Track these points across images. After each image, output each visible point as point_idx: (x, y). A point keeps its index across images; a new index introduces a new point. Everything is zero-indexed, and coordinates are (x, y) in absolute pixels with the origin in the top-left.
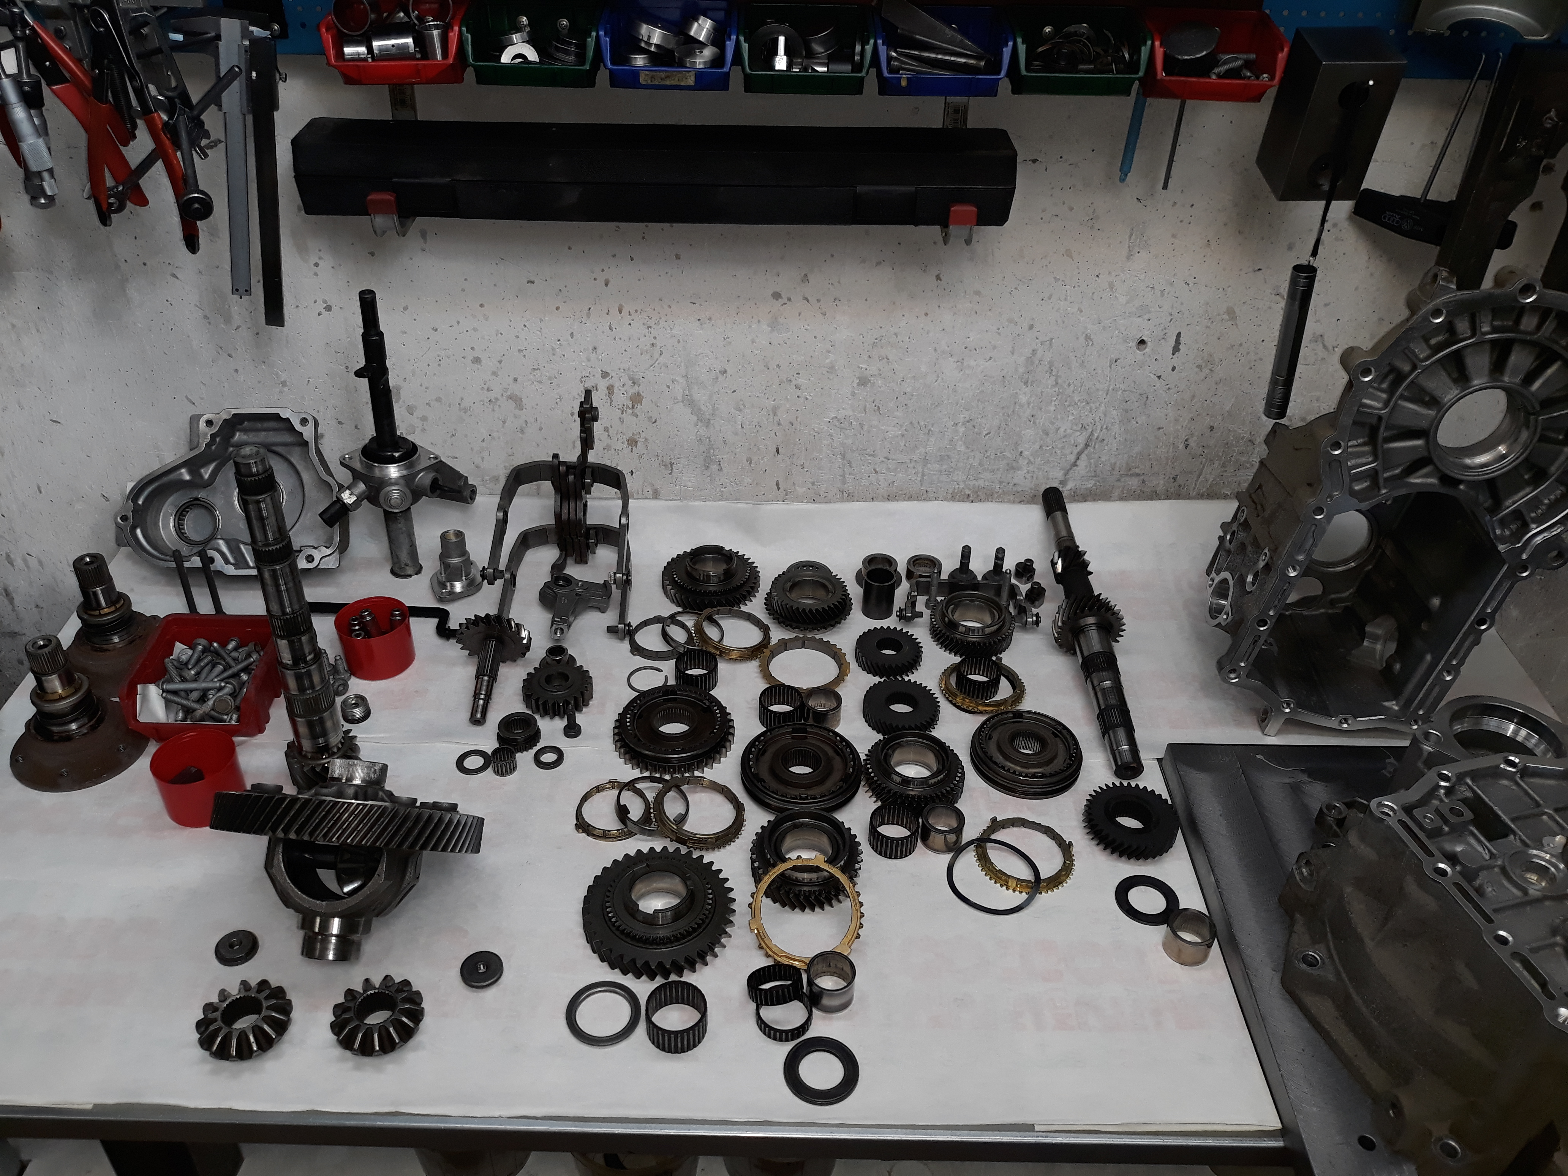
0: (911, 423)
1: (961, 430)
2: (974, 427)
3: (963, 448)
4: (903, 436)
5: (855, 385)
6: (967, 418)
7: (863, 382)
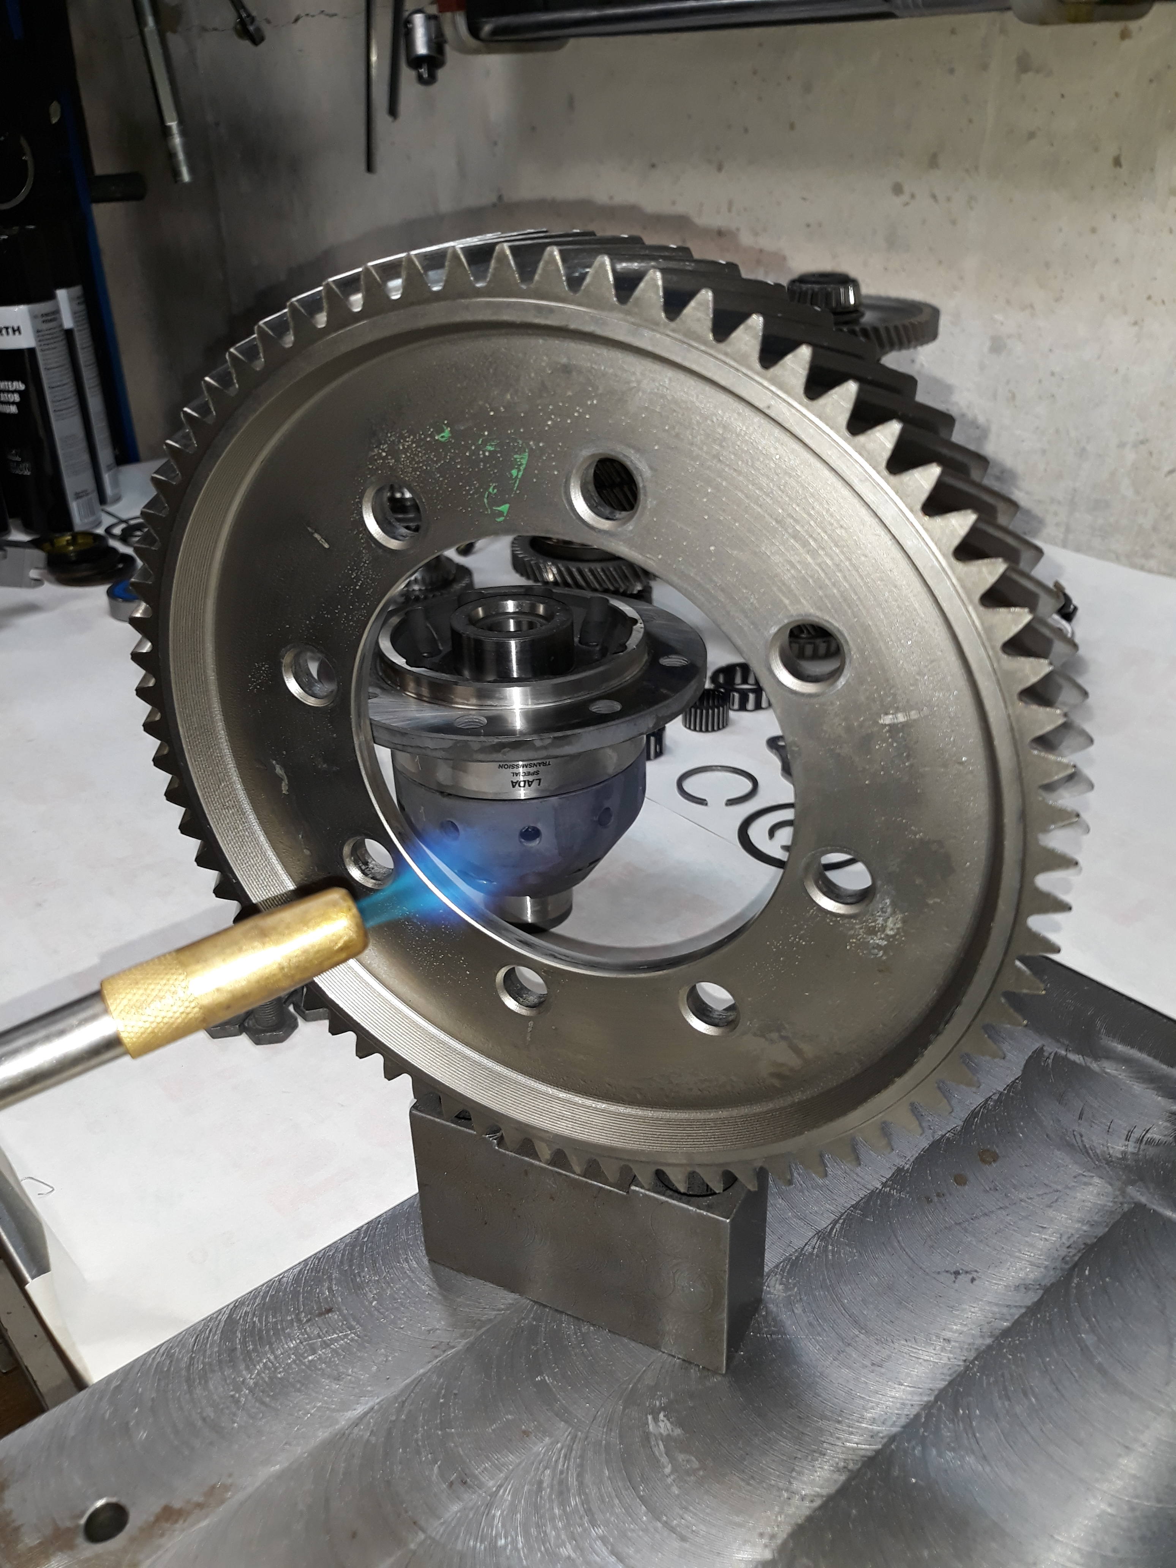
0: (1057, 431)
1: (1130, 456)
2: (1151, 454)
3: (1129, 493)
4: (1044, 452)
5: (986, 349)
6: (1141, 437)
7: (997, 346)
